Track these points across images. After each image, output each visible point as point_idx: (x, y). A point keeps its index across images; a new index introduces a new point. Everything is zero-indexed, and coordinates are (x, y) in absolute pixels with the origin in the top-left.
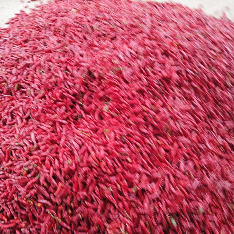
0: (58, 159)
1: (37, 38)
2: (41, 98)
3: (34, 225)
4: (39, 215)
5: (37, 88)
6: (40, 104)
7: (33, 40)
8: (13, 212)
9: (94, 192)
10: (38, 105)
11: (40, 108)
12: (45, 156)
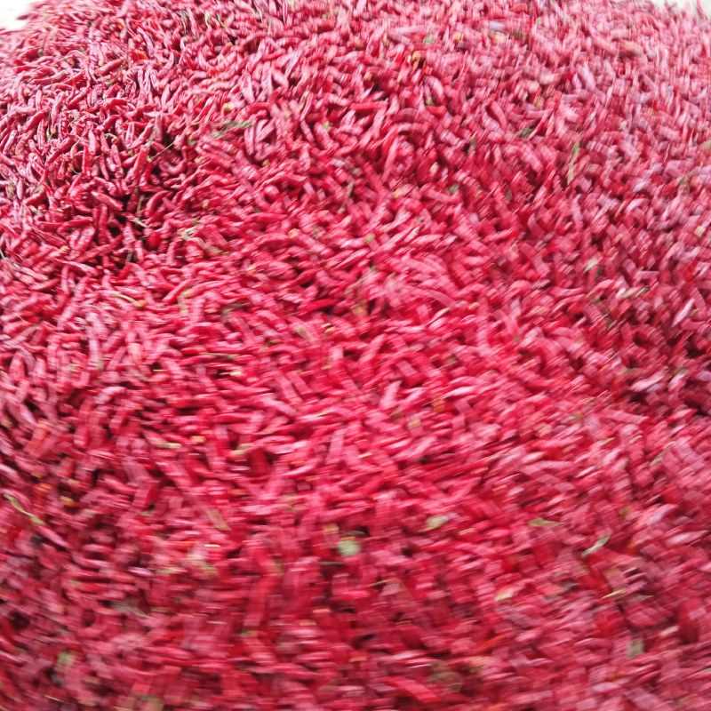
0: (46, 361)
1: (58, 48)
2: (35, 203)
5: (32, 179)
6: (30, 219)
7: (49, 54)
10: (24, 221)
11: (27, 228)
12: (14, 351)
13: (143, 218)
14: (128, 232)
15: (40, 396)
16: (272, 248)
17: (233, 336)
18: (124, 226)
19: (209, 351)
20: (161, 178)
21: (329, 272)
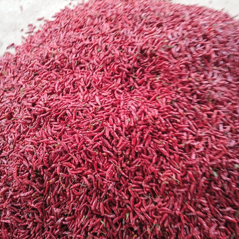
0: (120, 118)
2: (100, 71)
3: (99, 172)
4: (103, 163)
8: (81, 161)
9: (150, 146)
12: (109, 115)
13: (135, 75)
14: (131, 80)
15: (120, 129)
16: (183, 83)
17: (175, 110)
18: (130, 78)
19: (170, 114)
20: (140, 63)
21: (200, 90)
